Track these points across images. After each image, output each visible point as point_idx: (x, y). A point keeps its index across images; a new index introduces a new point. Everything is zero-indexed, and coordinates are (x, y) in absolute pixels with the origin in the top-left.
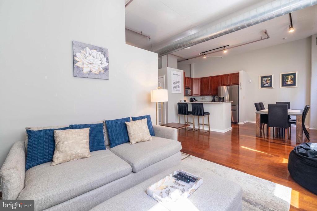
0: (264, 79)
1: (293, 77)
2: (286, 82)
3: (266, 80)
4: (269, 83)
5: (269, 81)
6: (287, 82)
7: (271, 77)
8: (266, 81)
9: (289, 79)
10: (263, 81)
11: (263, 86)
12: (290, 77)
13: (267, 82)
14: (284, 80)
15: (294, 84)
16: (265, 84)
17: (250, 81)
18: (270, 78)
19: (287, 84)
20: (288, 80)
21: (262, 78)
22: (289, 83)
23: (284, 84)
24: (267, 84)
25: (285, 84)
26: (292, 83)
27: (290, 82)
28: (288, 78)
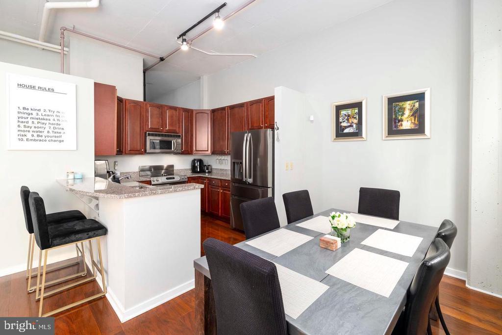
0: (343, 112)
1: (417, 105)
2: (399, 121)
3: (349, 116)
4: (354, 126)
5: (355, 118)
6: (402, 120)
7: (359, 105)
8: (348, 120)
9: (407, 113)
10: (341, 119)
11: (340, 133)
12: (407, 105)
13: (350, 121)
14: (394, 116)
15: (419, 129)
16: (346, 127)
17: (312, 118)
18: (357, 111)
19: (401, 128)
20: (403, 114)
21: (339, 108)
22: (407, 124)
23: (393, 129)
24: (351, 126)
25: (396, 126)
26: (414, 124)
27: (410, 122)
28: (404, 109)
